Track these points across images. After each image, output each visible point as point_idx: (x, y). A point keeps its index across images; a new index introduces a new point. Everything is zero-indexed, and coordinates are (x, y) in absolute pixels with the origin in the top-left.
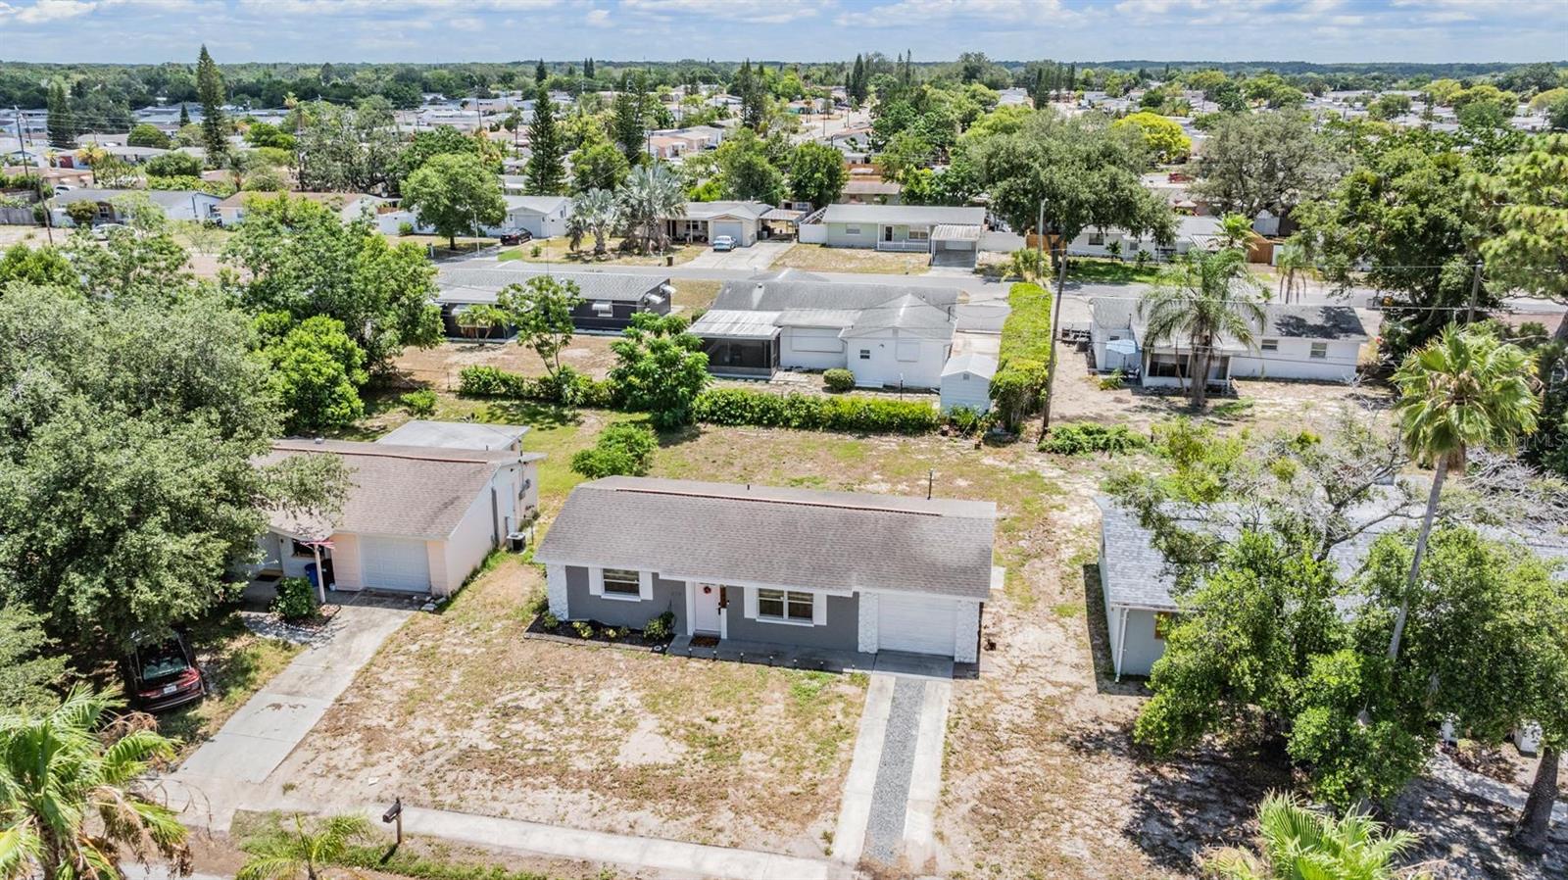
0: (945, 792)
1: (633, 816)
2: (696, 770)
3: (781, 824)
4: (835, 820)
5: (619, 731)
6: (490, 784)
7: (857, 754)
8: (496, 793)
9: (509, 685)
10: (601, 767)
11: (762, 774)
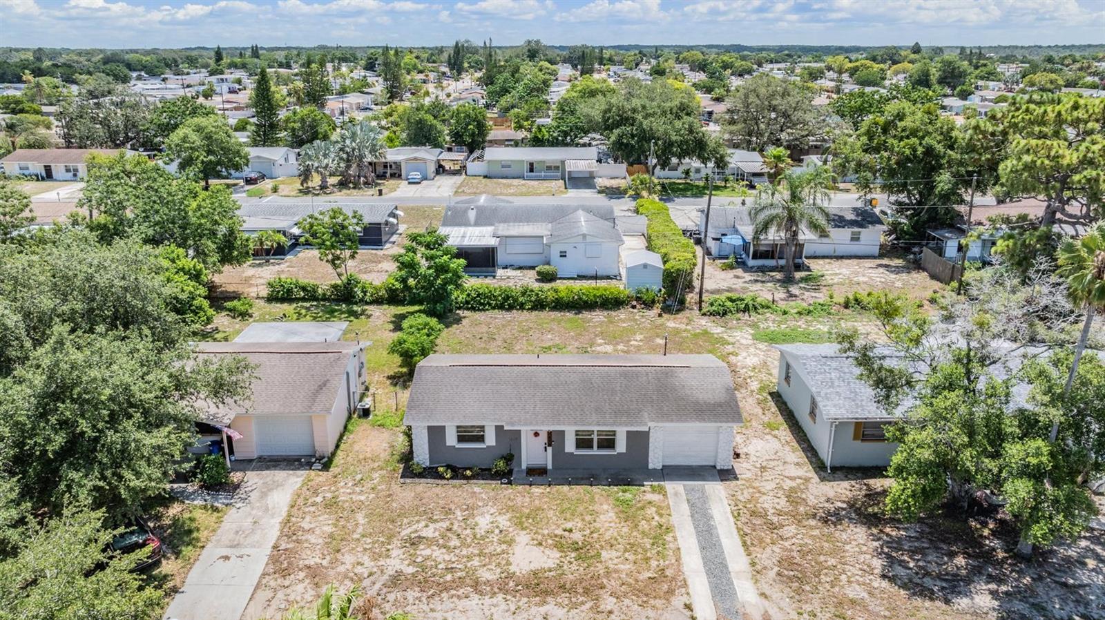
0: (753, 564)
1: (543, 610)
2: (574, 571)
3: (652, 602)
4: (688, 594)
5: (504, 546)
6: (424, 599)
7: (681, 543)
8: (431, 606)
9: (405, 521)
10: (503, 575)
11: (622, 567)
